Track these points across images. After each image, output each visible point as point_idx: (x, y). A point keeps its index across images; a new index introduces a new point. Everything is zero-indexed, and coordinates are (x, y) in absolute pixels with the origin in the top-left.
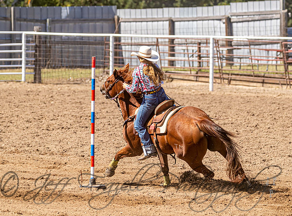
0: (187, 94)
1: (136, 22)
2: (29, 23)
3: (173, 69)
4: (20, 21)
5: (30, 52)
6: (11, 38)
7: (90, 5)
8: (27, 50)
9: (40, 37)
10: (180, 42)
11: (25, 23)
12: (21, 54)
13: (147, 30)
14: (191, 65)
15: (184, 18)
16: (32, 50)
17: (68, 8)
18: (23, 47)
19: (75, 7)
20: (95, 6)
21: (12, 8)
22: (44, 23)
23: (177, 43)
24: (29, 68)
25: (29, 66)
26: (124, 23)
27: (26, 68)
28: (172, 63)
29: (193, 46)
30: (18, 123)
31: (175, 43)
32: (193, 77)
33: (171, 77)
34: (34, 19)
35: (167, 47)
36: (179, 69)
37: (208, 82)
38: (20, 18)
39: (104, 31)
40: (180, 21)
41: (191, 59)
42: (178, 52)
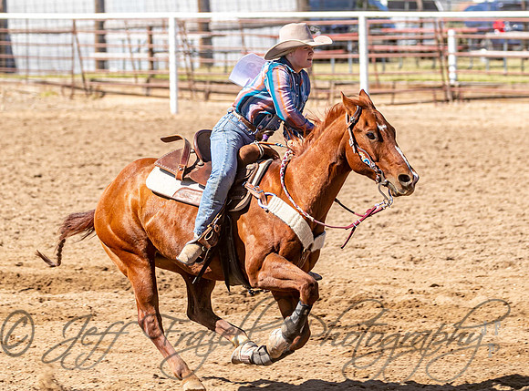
3: (103, 75)
13: (55, 5)
14: (137, 67)
23: (110, 27)
28: (102, 64)
31: (105, 27)
32: (140, 89)
33: (100, 89)
35: (93, 35)
36: (116, 75)
37: (168, 97)
41: (136, 56)
42: (113, 43)
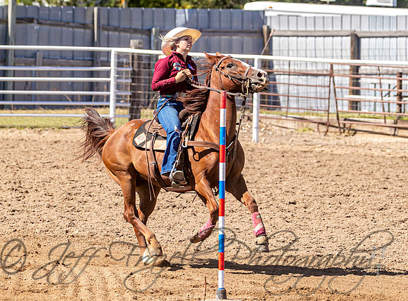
0: (378, 156)
1: (298, 36)
2: (122, 34)
3: (355, 115)
4: (108, 30)
5: (124, 81)
6: (93, 59)
7: (223, 8)
8: (118, 78)
9: (140, 57)
10: (369, 72)
11: (117, 33)
12: (108, 84)
13: (315, 50)
14: (386, 109)
15: (376, 32)
16: (126, 78)
17: (186, 10)
18: (113, 74)
19: (198, 9)
20: (232, 10)
21: (96, 9)
22: (147, 35)
23: (365, 72)
24: (121, 107)
25: (122, 104)
26: (278, 38)
27: (117, 107)
28: (355, 105)
29: (389, 79)
30: (102, 196)
31: (360, 72)
32: (389, 128)
33: (352, 128)
34: (131, 28)
35: (348, 79)
36: (367, 115)
38: (108, 25)
39: (244, 50)
40: (369, 37)
41: (386, 99)
42: (364, 87)
